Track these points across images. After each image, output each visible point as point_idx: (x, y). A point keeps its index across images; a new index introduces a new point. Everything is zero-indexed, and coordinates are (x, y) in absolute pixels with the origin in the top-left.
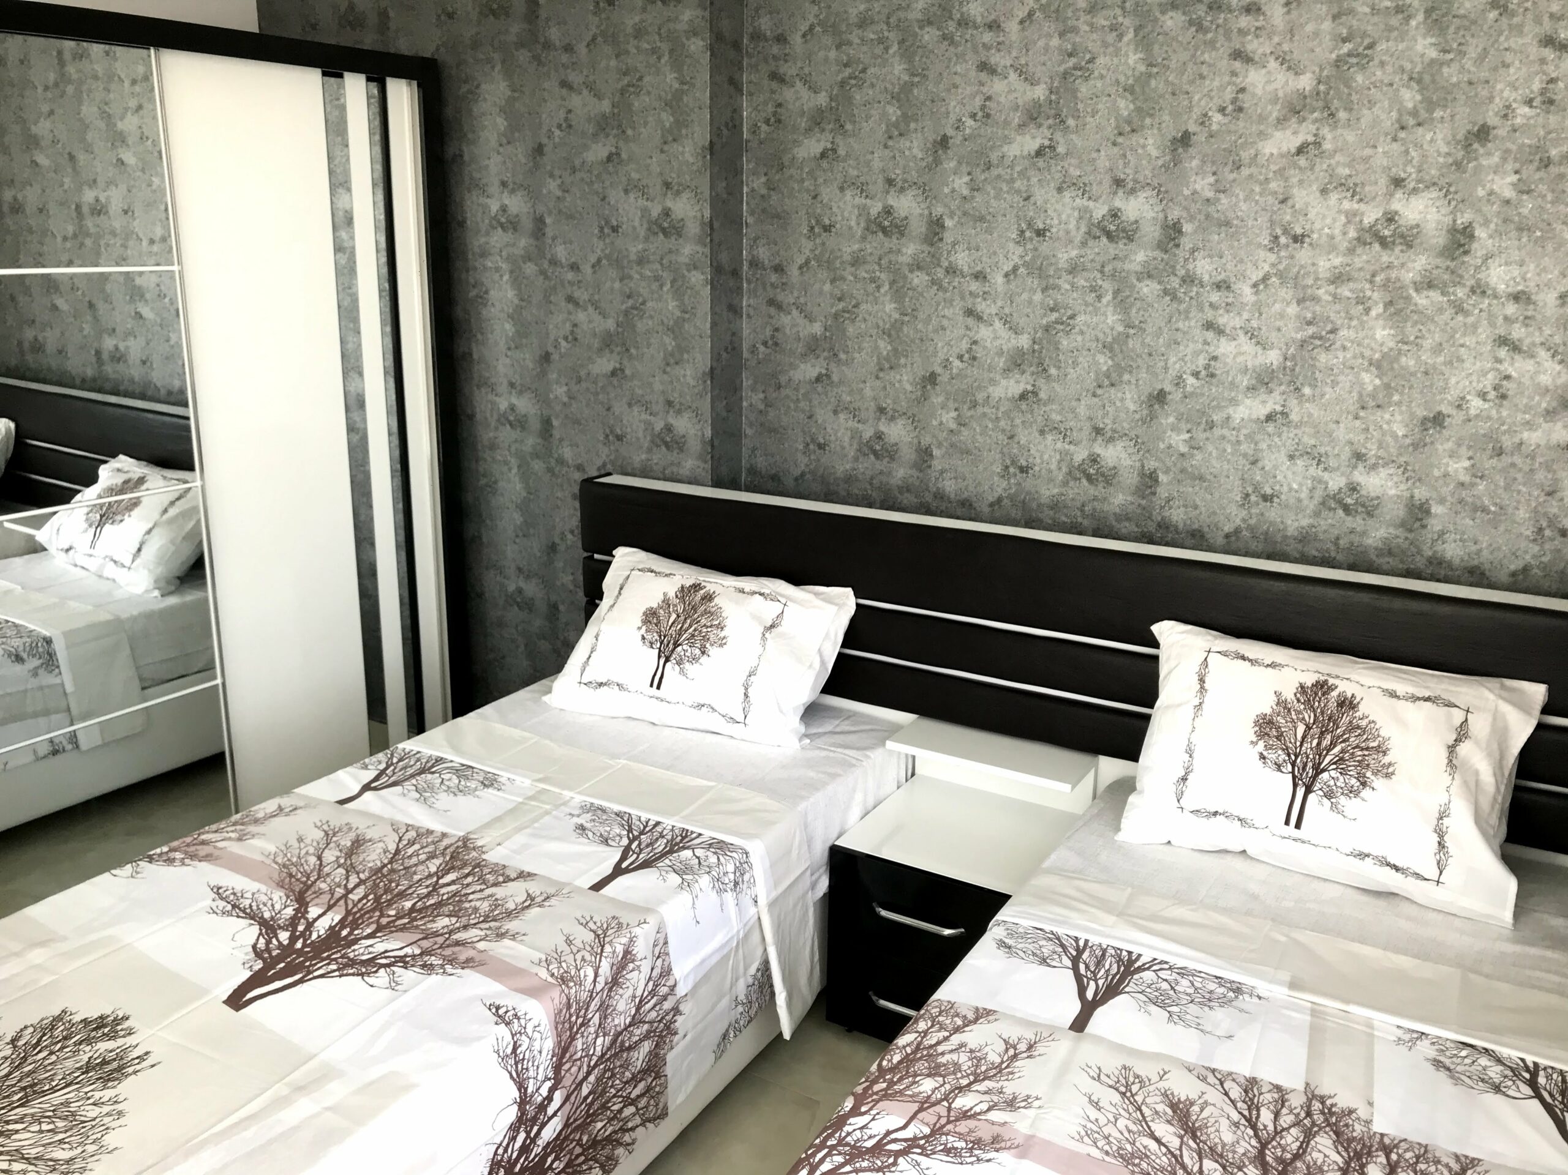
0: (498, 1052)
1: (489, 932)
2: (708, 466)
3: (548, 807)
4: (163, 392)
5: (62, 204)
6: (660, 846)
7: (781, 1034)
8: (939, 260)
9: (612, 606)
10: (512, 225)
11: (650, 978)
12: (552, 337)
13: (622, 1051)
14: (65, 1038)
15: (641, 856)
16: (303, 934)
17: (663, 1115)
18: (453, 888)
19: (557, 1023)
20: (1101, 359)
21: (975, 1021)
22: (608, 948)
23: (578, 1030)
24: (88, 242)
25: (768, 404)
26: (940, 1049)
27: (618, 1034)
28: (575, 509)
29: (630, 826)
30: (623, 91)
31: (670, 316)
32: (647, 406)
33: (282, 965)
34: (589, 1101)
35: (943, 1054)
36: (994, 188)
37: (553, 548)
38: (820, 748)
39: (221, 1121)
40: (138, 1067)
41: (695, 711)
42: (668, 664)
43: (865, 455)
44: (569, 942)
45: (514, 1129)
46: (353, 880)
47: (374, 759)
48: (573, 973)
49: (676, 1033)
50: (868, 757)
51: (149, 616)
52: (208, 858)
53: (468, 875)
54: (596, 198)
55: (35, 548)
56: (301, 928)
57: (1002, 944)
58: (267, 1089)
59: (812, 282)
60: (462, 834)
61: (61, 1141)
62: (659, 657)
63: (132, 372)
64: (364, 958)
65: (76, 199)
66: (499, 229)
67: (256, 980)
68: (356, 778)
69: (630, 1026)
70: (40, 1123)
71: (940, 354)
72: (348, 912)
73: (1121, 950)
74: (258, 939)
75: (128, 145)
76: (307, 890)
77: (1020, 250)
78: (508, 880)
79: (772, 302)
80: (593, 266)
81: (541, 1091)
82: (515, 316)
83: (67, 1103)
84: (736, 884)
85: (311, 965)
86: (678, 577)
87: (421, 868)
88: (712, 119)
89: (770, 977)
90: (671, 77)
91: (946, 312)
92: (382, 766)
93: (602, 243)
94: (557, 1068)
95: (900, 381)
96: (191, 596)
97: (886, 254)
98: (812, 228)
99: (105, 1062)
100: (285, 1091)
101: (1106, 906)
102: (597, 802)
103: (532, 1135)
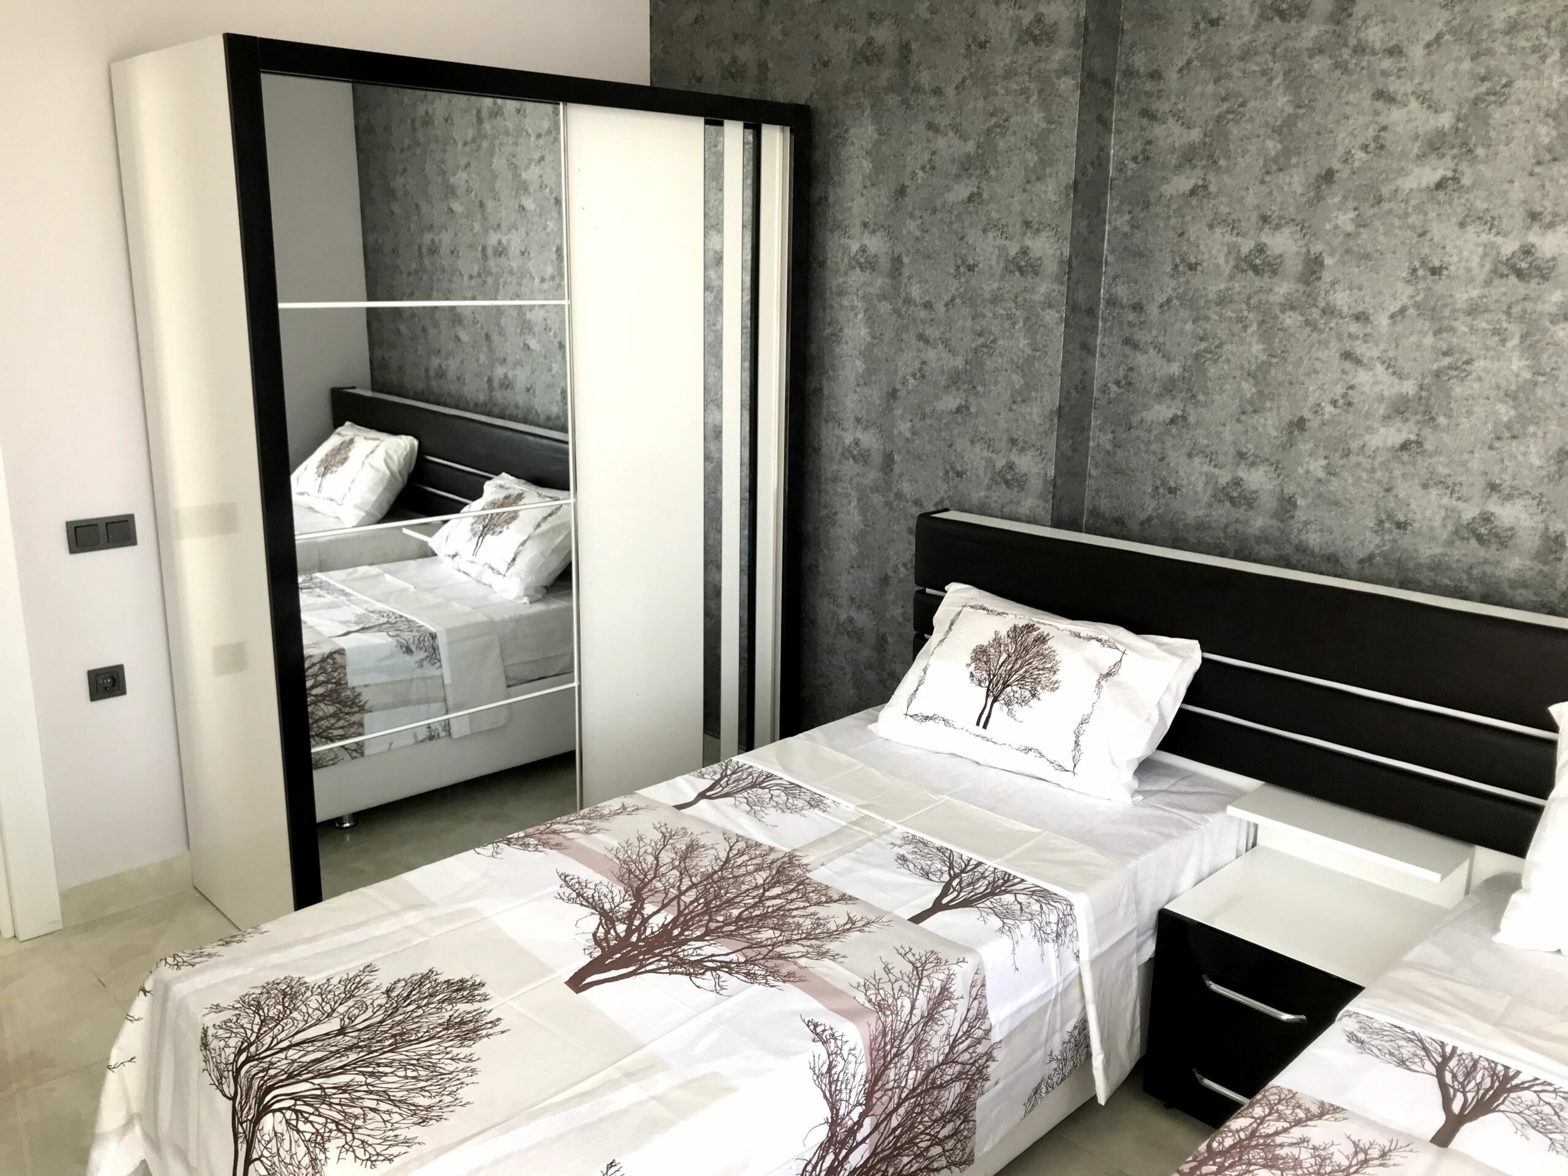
0: (813, 1069)
1: (810, 950)
2: (1049, 506)
3: (871, 834)
4: (542, 418)
5: (471, 246)
6: (981, 886)
7: (1094, 1098)
8: (1315, 300)
9: (942, 641)
10: (869, 264)
11: (965, 1019)
12: (900, 374)
13: (933, 1088)
14: (431, 995)
15: (962, 894)
16: (638, 928)
17: (969, 1161)
18: (778, 901)
19: (872, 1049)
20: (1501, 408)
21: (1320, 1116)
22: (925, 982)
23: (892, 1059)
24: (490, 280)
25: (1117, 444)
26: (1279, 1140)
27: (931, 1071)
28: (910, 543)
29: (951, 863)
30: (988, 132)
31: (1020, 354)
32: (990, 444)
33: (618, 955)
34: (897, 1133)
35: (1281, 1146)
36: (1384, 224)
37: (885, 580)
38: (1152, 806)
39: (556, 1093)
40: (491, 1031)
41: (1022, 754)
42: (996, 704)
43: (1220, 501)
44: (887, 970)
45: (824, 1148)
46: (686, 883)
47: (710, 769)
48: (890, 1001)
49: (987, 1079)
50: (1207, 821)
51: (519, 620)
52: (557, 846)
53: (792, 891)
54: (955, 238)
55: (428, 553)
56: (637, 923)
57: (1352, 1037)
58: (600, 1071)
59: (1172, 320)
60: (788, 850)
61: (422, 1089)
62: (987, 696)
63: (518, 398)
64: (693, 959)
65: (483, 241)
66: (858, 269)
67: (594, 967)
68: (693, 785)
69: (943, 1063)
70: (406, 1070)
71: (1310, 399)
72: (680, 913)
73: (1496, 1064)
74: (598, 928)
75: (529, 193)
76: (644, 887)
77: (1410, 290)
78: (830, 900)
79: (1127, 341)
80: (946, 305)
81: (852, 1115)
82: (867, 354)
83: (429, 1055)
84: (1058, 935)
85: (644, 959)
86: (1010, 617)
87: (748, 878)
88: (1077, 158)
89: (1087, 1037)
90: (1037, 116)
91: (1320, 355)
92: (718, 776)
93: (957, 282)
94: (869, 1095)
95: (1264, 425)
96: (556, 605)
97: (1256, 293)
98: (1176, 266)
99: (463, 1023)
100: (617, 1075)
101: (1479, 1012)
102: (919, 834)
103: (840, 1158)
